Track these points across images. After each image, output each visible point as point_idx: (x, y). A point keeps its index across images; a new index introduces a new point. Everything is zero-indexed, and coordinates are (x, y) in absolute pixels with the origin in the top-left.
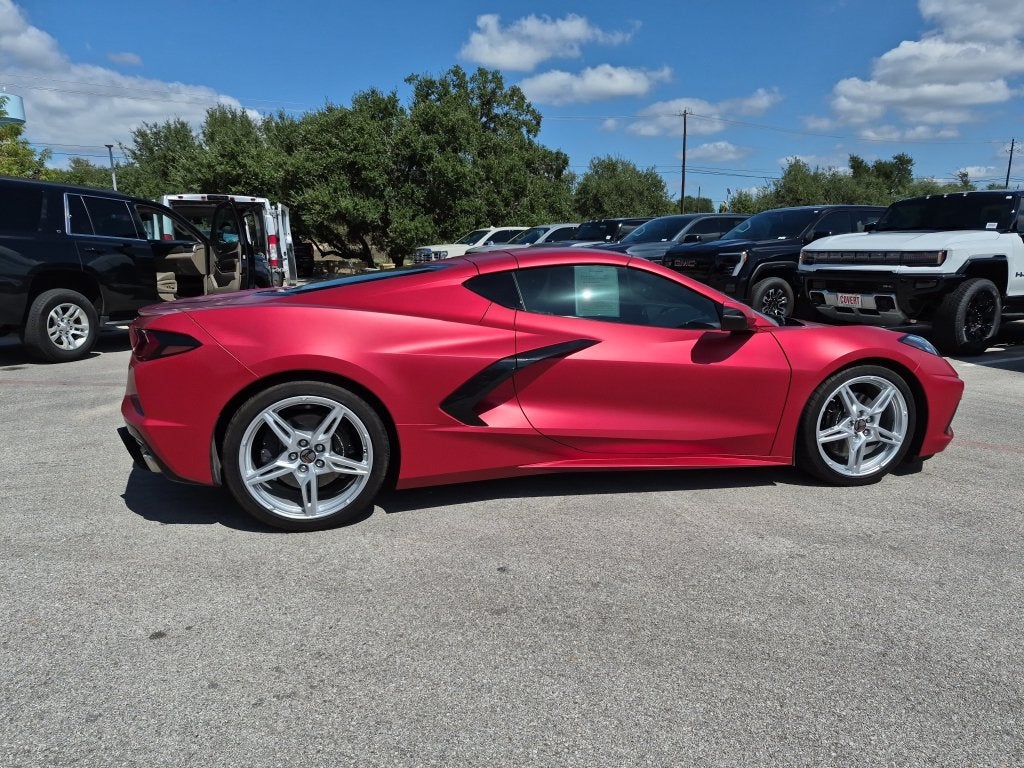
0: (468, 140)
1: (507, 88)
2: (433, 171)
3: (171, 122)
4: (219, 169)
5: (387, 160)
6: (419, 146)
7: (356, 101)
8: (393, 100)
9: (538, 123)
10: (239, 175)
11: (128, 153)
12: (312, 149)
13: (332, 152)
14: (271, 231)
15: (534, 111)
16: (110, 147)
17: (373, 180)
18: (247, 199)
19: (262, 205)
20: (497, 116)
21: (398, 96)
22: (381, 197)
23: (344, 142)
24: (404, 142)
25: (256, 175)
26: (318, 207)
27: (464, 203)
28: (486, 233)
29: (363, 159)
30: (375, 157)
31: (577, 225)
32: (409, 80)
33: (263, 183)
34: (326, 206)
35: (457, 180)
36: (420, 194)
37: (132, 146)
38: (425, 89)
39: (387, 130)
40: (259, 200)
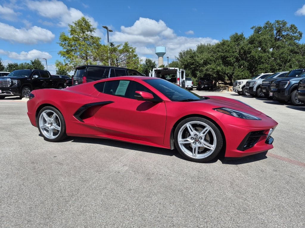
0: (266, 45)
1: (288, 25)
2: (250, 56)
4: (188, 61)
5: (236, 54)
6: (247, 49)
7: (231, 38)
8: (242, 36)
9: (301, 36)
10: (193, 62)
11: (177, 59)
12: (213, 53)
13: (219, 54)
14: (178, 77)
15: (299, 32)
16: (168, 57)
17: (230, 61)
18: (173, 68)
20: (283, 35)
21: (243, 34)
22: (233, 66)
23: (223, 50)
24: (242, 48)
25: (198, 62)
26: (211, 70)
27: (261, 66)
28: (259, 75)
29: (227, 54)
30: (232, 54)
32: (252, 28)
33: (199, 64)
34: (213, 69)
35: (259, 59)
36: (246, 64)
38: (258, 30)
39: (238, 45)
40: (176, 69)
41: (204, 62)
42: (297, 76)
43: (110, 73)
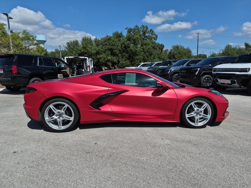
0: (138, 42)
1: (149, 29)
2: (130, 50)
3: (74, 40)
4: (82, 51)
5: (119, 48)
6: (127, 44)
7: (113, 34)
8: (121, 34)
9: (157, 37)
10: (86, 52)
12: (102, 46)
13: (107, 46)
14: (88, 65)
15: (156, 35)
16: (60, 46)
17: (116, 52)
18: (83, 57)
19: (86, 59)
20: (147, 36)
21: (122, 33)
22: (118, 56)
23: (109, 44)
24: (123, 43)
25: (90, 52)
26: (103, 59)
27: (137, 57)
28: (140, 64)
29: (114, 48)
30: (116, 47)
31: (161, 62)
32: (126, 29)
33: (91, 54)
34: (105, 59)
35: (135, 52)
36: (127, 55)
37: (66, 45)
38: (130, 31)
39: (120, 41)
40: (86, 58)
41: (96, 53)
42: (169, 65)
43: (38, 62)
